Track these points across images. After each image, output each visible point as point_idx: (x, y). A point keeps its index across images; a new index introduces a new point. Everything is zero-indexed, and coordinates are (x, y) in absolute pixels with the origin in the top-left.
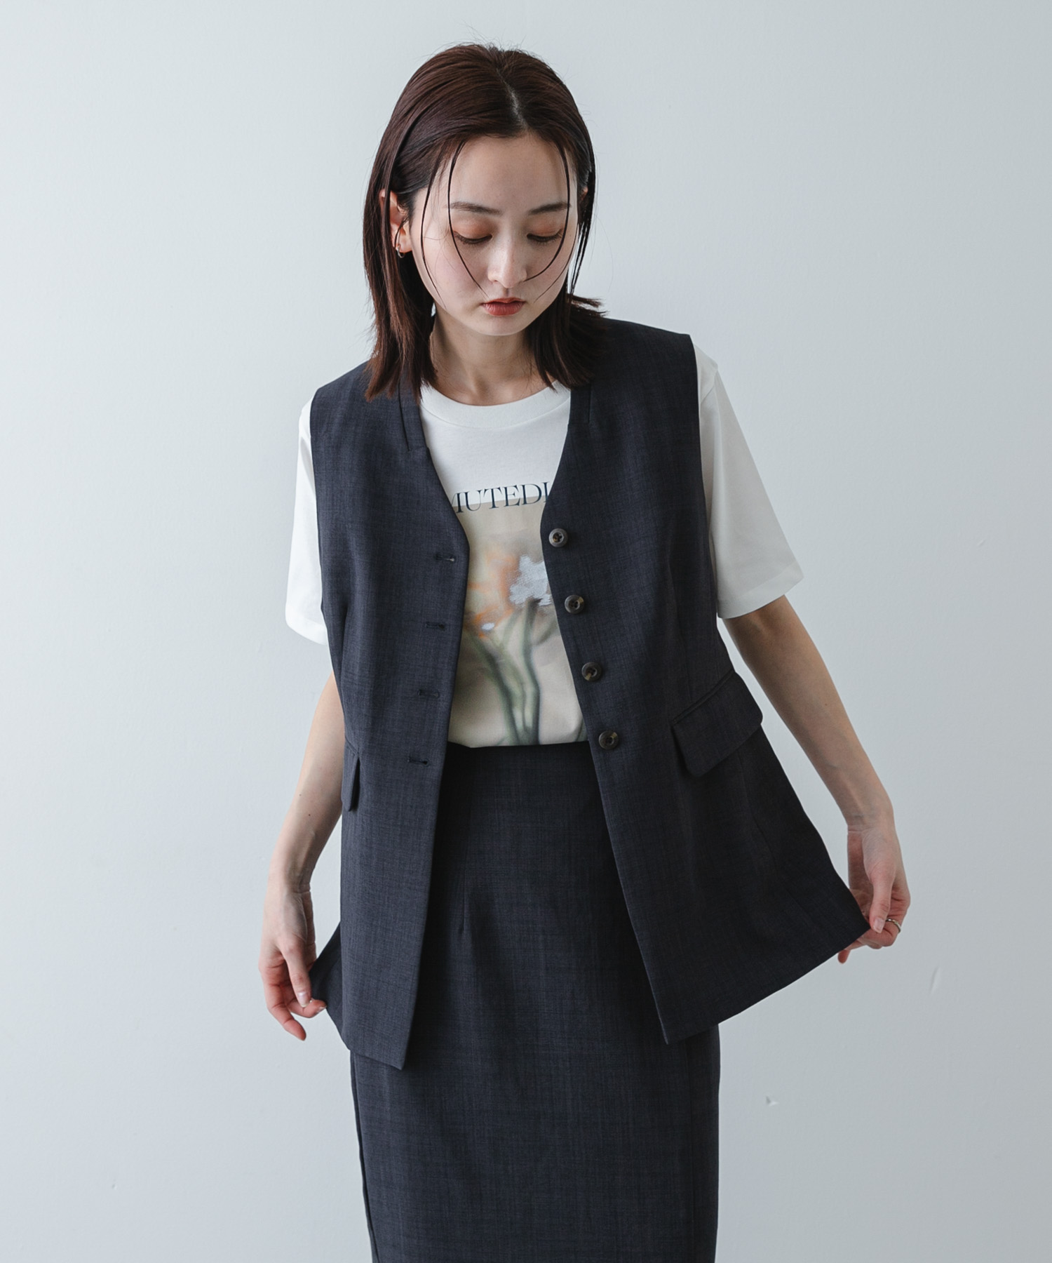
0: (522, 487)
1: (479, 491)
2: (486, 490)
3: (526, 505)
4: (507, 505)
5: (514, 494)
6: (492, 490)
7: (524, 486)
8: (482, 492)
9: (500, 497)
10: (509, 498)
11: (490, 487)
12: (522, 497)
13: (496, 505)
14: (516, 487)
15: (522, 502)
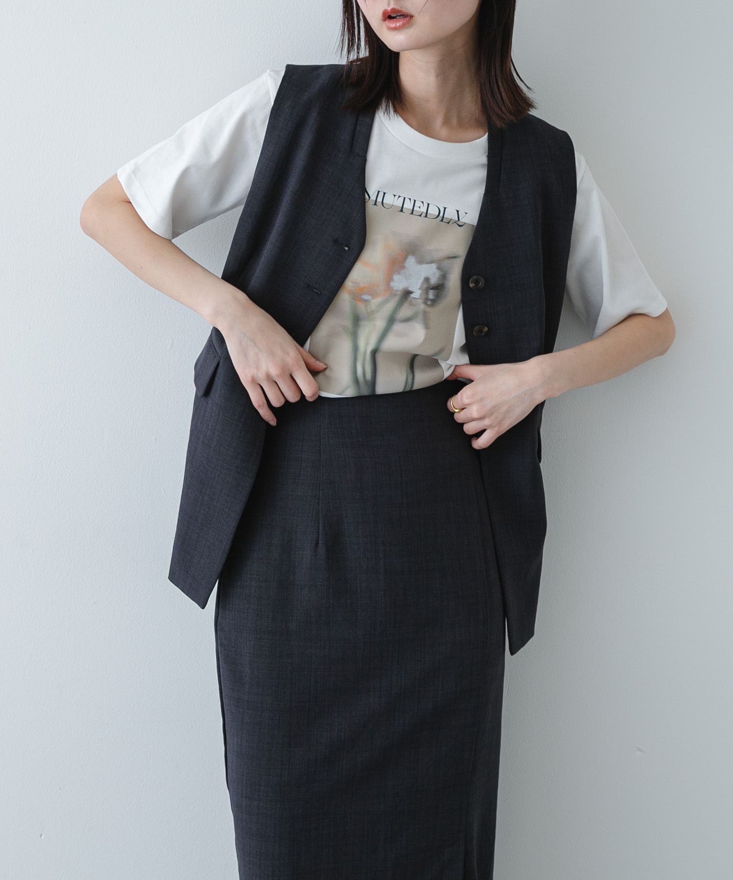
0: (427, 204)
1: (395, 196)
2: (399, 197)
3: (426, 218)
4: (412, 213)
5: (420, 207)
6: (404, 198)
7: (428, 204)
8: (397, 197)
9: (408, 205)
10: (415, 209)
11: (403, 195)
12: (426, 211)
13: (404, 210)
14: (423, 202)
15: (424, 215)
